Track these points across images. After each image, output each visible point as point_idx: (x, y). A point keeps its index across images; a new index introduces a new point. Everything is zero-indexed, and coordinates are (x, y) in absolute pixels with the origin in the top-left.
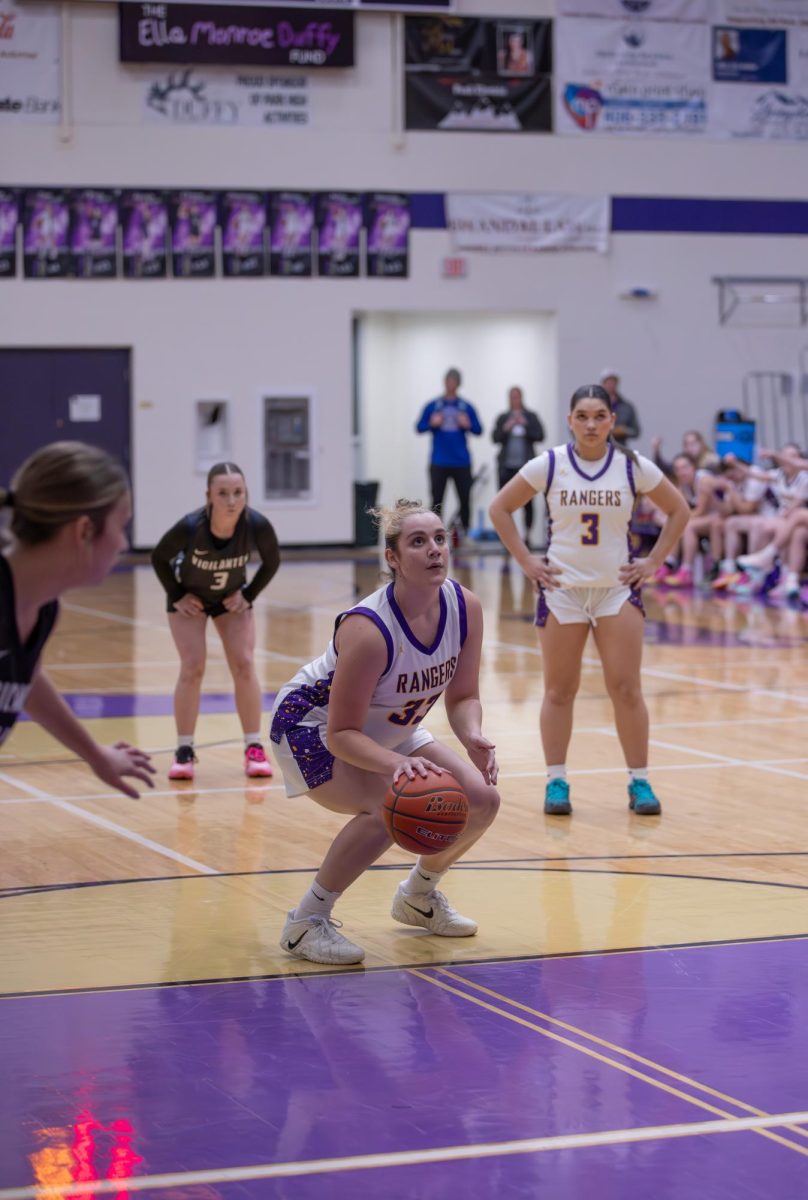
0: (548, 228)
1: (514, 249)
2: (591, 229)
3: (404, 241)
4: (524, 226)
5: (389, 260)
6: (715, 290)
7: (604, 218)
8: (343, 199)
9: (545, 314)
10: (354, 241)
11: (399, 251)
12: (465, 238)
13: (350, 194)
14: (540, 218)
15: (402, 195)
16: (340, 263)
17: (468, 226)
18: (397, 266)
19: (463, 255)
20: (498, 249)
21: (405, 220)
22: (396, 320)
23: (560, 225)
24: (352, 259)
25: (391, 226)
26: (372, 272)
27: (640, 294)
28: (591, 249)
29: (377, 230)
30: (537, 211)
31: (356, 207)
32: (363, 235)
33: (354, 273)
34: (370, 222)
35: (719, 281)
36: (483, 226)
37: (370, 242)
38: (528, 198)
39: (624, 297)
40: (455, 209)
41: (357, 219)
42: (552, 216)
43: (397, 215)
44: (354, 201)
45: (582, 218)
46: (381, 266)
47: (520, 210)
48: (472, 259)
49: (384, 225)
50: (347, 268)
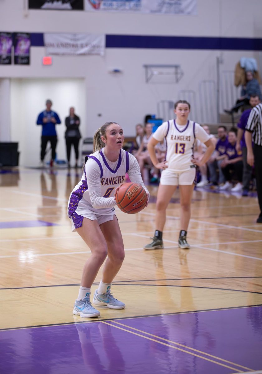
0: (82, 46)
1: (69, 55)
2: (98, 46)
3: (28, 51)
4: (73, 46)
5: (22, 58)
6: (143, 70)
7: (103, 42)
8: (5, 35)
9: (82, 79)
10: (9, 51)
11: (27, 55)
12: (51, 50)
13: (8, 33)
14: (79, 43)
15: (27, 34)
16: (4, 59)
17: (52, 45)
18: (26, 60)
19: (50, 57)
20: (63, 54)
21: (29, 43)
22: (21, 81)
23: (87, 45)
24: (9, 58)
25: (24, 45)
26: (16, 63)
27: (116, 71)
28: (98, 54)
29: (18, 47)
30: (78, 40)
31: (10, 38)
32: (13, 49)
33: (9, 63)
34: (15, 44)
35: (146, 67)
36: (58, 46)
37: (15, 51)
38: (75, 35)
39: (110, 73)
40: (47, 39)
41: (11, 43)
42: (83, 42)
43: (26, 41)
44: (9, 36)
45: (95, 43)
46: (20, 60)
47: (72, 40)
48: (54, 58)
49: (21, 45)
50: (7, 61)
